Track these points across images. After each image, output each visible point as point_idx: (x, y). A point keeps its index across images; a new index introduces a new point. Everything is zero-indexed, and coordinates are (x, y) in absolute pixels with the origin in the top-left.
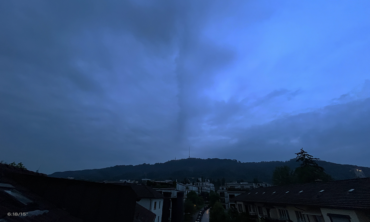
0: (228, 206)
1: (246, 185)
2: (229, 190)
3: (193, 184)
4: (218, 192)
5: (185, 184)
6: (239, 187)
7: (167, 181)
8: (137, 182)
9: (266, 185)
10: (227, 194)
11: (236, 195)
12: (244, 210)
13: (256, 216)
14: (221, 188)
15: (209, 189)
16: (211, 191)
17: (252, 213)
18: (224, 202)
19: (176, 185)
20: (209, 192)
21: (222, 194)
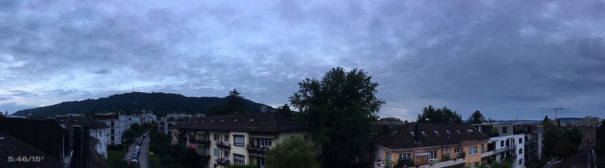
0: (166, 133)
2: (168, 120)
3: (137, 116)
4: (159, 122)
5: (129, 115)
6: (179, 118)
7: (109, 114)
8: (84, 115)
9: (201, 116)
10: (166, 124)
11: (174, 124)
13: (186, 139)
14: (162, 119)
15: (151, 119)
16: (153, 121)
17: (183, 136)
18: (164, 130)
19: (118, 116)
20: (151, 122)
21: (162, 124)
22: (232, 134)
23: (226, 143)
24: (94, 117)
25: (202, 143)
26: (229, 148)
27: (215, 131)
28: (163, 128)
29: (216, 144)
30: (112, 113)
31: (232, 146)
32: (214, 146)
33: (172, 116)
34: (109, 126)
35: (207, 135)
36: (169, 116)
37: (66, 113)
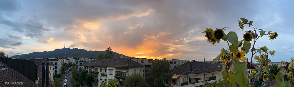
0: (79, 68)
1: (87, 59)
2: (80, 61)
3: (66, 59)
4: (76, 62)
5: (63, 59)
6: (84, 60)
7: (55, 58)
8: (43, 59)
9: (95, 60)
10: (79, 63)
11: (82, 63)
12: (84, 69)
13: (88, 71)
17: (86, 70)
18: (78, 66)
19: (58, 60)
20: (72, 62)
21: (77, 63)
22: (108, 68)
23: (105, 73)
24: (48, 60)
25: (95, 73)
26: (106, 76)
27: (100, 67)
28: (77, 66)
29: (101, 74)
30: (56, 58)
31: (108, 75)
32: (100, 75)
33: (81, 59)
34: (54, 65)
35: (97, 69)
36: (80, 59)
37: (34, 58)
